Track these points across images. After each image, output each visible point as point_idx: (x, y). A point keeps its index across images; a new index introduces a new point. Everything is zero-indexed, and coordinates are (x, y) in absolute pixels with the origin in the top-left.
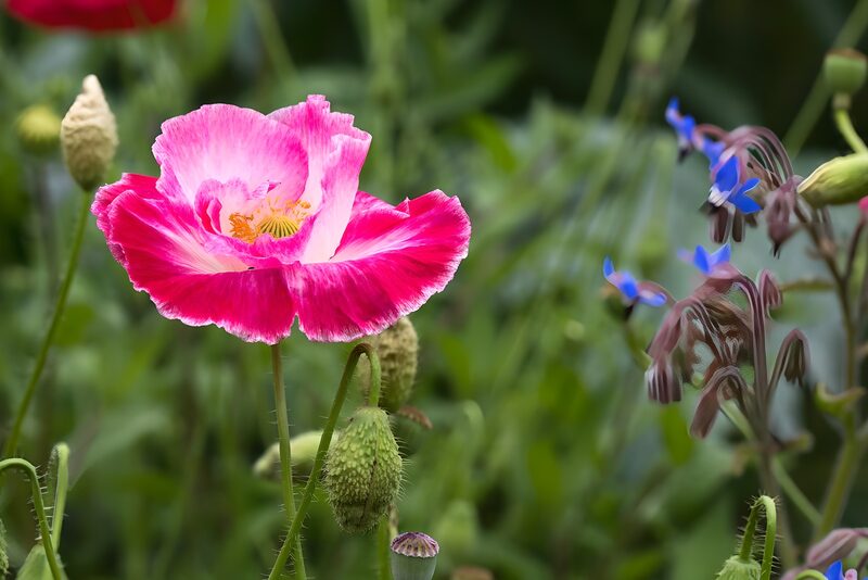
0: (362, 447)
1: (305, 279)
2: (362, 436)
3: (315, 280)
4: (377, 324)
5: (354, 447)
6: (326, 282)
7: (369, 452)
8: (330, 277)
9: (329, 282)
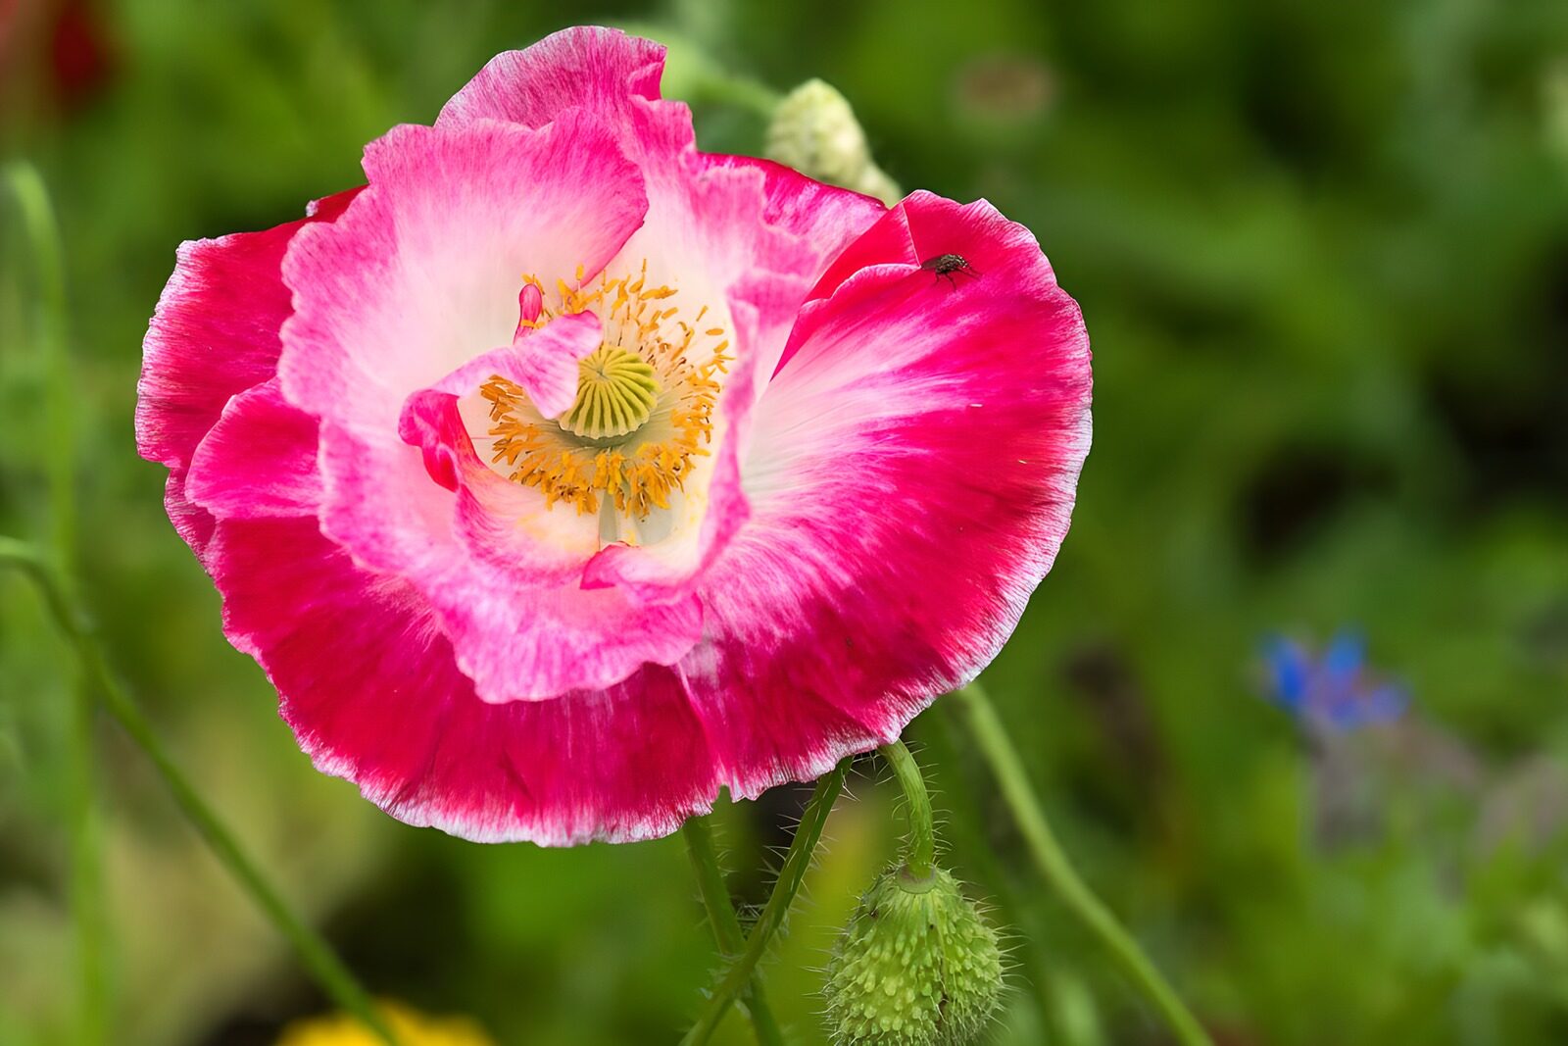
0: (910, 983)
1: (719, 644)
2: (906, 961)
3: (743, 638)
4: (905, 697)
5: (891, 986)
6: (768, 636)
7: (927, 989)
8: (778, 618)
9: (778, 632)
